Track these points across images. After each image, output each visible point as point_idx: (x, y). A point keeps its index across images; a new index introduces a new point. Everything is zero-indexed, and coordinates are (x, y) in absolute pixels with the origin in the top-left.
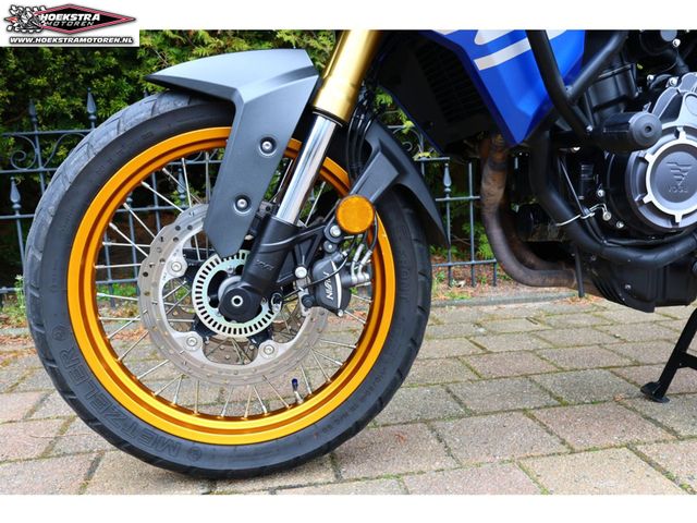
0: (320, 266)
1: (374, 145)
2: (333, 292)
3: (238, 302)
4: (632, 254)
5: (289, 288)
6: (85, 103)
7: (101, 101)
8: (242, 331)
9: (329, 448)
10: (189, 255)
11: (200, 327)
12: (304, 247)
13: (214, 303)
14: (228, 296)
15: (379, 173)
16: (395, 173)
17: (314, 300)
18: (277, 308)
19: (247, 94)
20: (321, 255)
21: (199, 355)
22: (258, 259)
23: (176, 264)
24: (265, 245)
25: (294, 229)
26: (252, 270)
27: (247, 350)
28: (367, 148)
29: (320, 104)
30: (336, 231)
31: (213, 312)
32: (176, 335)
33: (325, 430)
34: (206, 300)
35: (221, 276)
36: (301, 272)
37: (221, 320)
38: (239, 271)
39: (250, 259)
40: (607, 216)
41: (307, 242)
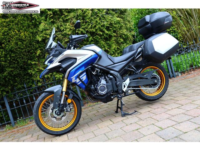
0: (67, 107)
1: (70, 92)
2: (69, 110)
3: (59, 113)
4: (101, 98)
5: (64, 110)
6: (24, 85)
7: (27, 84)
8: (60, 117)
9: (73, 128)
10: (52, 109)
11: (55, 117)
12: (65, 106)
13: (56, 114)
14: (57, 113)
15: (71, 95)
16: (73, 95)
17: (67, 111)
18: (63, 113)
19: (55, 91)
20: (67, 106)
21: (55, 120)
22: (60, 108)
23: (51, 111)
24: (60, 107)
25: (63, 104)
26: (59, 110)
27: (61, 119)
28: (69, 93)
29: (63, 90)
30: (68, 103)
31: (56, 115)
32: (52, 119)
33: (72, 126)
34: (55, 114)
35: (56, 111)
36: (65, 108)
37: (57, 116)
38: (58, 110)
39: (59, 108)
40: (97, 94)
41: (65, 105)
